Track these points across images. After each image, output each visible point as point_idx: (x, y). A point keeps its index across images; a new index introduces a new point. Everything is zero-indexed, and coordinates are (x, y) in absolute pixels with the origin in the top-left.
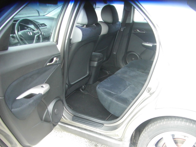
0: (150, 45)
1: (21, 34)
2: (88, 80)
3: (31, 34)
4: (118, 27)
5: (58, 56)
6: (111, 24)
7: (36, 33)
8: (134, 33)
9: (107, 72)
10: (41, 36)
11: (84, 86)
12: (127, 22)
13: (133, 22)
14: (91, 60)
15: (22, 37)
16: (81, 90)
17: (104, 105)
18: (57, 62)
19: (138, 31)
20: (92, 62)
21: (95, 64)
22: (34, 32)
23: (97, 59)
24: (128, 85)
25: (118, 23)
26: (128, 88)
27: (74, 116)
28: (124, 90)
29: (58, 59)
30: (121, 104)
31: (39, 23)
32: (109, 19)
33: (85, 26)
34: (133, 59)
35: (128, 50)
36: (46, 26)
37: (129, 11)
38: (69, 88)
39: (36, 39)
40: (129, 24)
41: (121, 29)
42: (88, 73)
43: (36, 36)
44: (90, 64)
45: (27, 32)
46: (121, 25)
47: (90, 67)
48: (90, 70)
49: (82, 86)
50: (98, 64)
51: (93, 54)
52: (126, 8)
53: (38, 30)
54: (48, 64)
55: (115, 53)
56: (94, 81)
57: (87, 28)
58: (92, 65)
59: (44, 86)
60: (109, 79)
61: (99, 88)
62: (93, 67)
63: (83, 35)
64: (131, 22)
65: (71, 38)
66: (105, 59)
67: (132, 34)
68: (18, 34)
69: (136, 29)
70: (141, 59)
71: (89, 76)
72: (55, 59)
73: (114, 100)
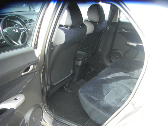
0: (135, 45)
1: (6, 31)
2: (72, 79)
3: (17, 31)
4: (104, 26)
5: (35, 63)
6: (97, 23)
7: (22, 30)
8: (119, 32)
9: (92, 68)
10: (27, 33)
11: (68, 84)
12: (113, 21)
13: (119, 21)
14: (75, 59)
15: (7, 34)
16: (65, 88)
17: (85, 110)
18: (34, 69)
19: (123, 30)
20: (77, 61)
21: (80, 63)
22: (21, 29)
23: (81, 58)
24: (111, 88)
25: (104, 22)
26: (111, 92)
27: (55, 119)
28: (107, 94)
29: (36, 67)
30: (103, 113)
31: (27, 18)
32: (96, 19)
33: (69, 27)
34: (117, 57)
35: (113, 49)
36: (34, 22)
37: (115, 11)
38: (51, 89)
39: (22, 36)
40: (115, 23)
41: (107, 28)
42: (72, 72)
43: (22, 33)
44: (74, 63)
45: (13, 29)
46: (107, 24)
47: (74, 66)
48: (74, 69)
49: (66, 85)
50: (82, 63)
51: (77, 53)
52: (112, 8)
53: (24, 27)
54: (22, 74)
55: (100, 51)
56: (78, 80)
57: (71, 30)
58: (76, 64)
59: (18, 97)
60: (92, 82)
61: (81, 92)
62: (78, 66)
63: (66, 37)
64: (117, 21)
65: (52, 41)
66: (90, 56)
67: (117, 33)
68: (3, 31)
69: (122, 29)
70: (126, 58)
71: (73, 75)
72: (32, 67)
73: (95, 108)
